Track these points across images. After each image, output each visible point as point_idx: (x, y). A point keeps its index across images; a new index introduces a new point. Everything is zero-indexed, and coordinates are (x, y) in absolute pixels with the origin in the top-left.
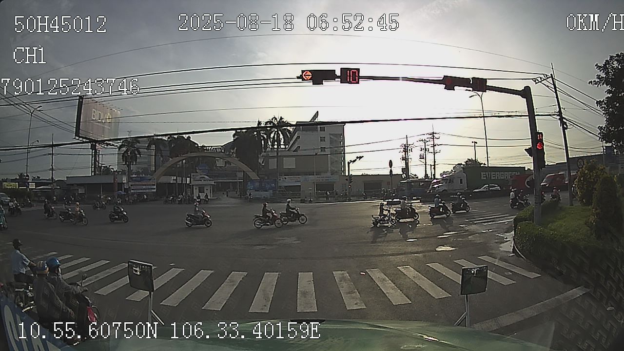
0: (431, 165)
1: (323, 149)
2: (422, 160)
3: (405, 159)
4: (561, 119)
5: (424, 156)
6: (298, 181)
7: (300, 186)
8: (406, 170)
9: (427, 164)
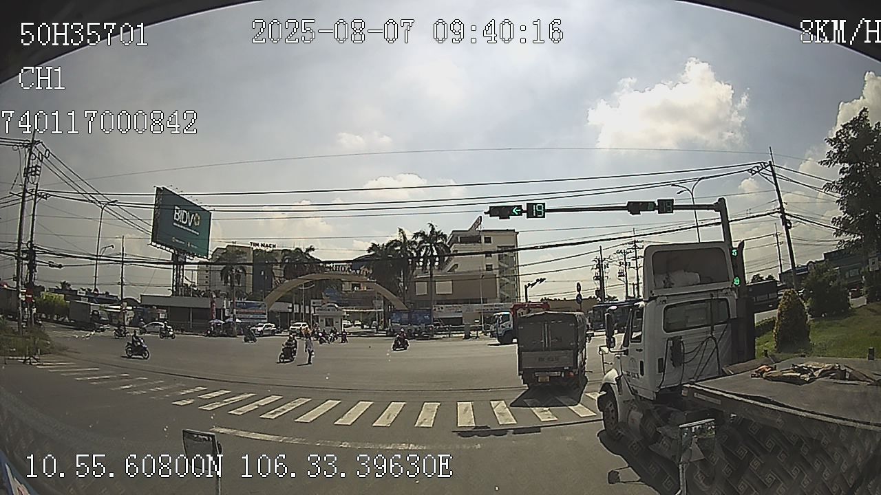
0: (633, 284)
1: (489, 268)
2: (622, 278)
3: (600, 278)
4: (783, 217)
5: (625, 273)
6: (459, 312)
7: (461, 318)
8: (600, 292)
9: (628, 283)
